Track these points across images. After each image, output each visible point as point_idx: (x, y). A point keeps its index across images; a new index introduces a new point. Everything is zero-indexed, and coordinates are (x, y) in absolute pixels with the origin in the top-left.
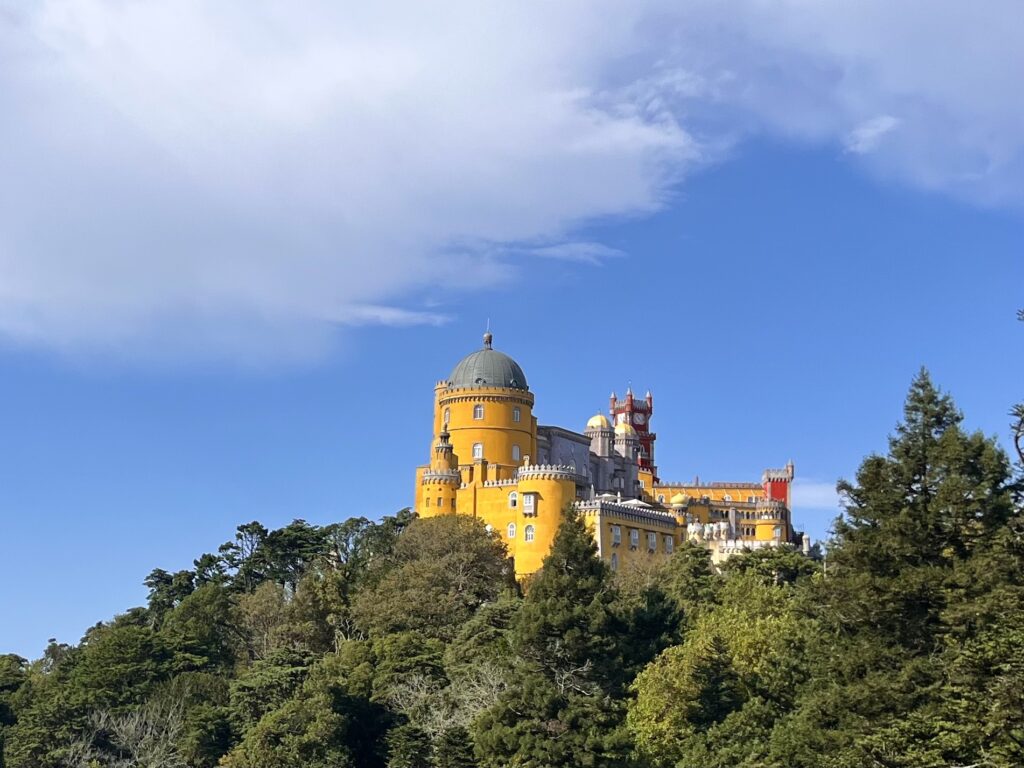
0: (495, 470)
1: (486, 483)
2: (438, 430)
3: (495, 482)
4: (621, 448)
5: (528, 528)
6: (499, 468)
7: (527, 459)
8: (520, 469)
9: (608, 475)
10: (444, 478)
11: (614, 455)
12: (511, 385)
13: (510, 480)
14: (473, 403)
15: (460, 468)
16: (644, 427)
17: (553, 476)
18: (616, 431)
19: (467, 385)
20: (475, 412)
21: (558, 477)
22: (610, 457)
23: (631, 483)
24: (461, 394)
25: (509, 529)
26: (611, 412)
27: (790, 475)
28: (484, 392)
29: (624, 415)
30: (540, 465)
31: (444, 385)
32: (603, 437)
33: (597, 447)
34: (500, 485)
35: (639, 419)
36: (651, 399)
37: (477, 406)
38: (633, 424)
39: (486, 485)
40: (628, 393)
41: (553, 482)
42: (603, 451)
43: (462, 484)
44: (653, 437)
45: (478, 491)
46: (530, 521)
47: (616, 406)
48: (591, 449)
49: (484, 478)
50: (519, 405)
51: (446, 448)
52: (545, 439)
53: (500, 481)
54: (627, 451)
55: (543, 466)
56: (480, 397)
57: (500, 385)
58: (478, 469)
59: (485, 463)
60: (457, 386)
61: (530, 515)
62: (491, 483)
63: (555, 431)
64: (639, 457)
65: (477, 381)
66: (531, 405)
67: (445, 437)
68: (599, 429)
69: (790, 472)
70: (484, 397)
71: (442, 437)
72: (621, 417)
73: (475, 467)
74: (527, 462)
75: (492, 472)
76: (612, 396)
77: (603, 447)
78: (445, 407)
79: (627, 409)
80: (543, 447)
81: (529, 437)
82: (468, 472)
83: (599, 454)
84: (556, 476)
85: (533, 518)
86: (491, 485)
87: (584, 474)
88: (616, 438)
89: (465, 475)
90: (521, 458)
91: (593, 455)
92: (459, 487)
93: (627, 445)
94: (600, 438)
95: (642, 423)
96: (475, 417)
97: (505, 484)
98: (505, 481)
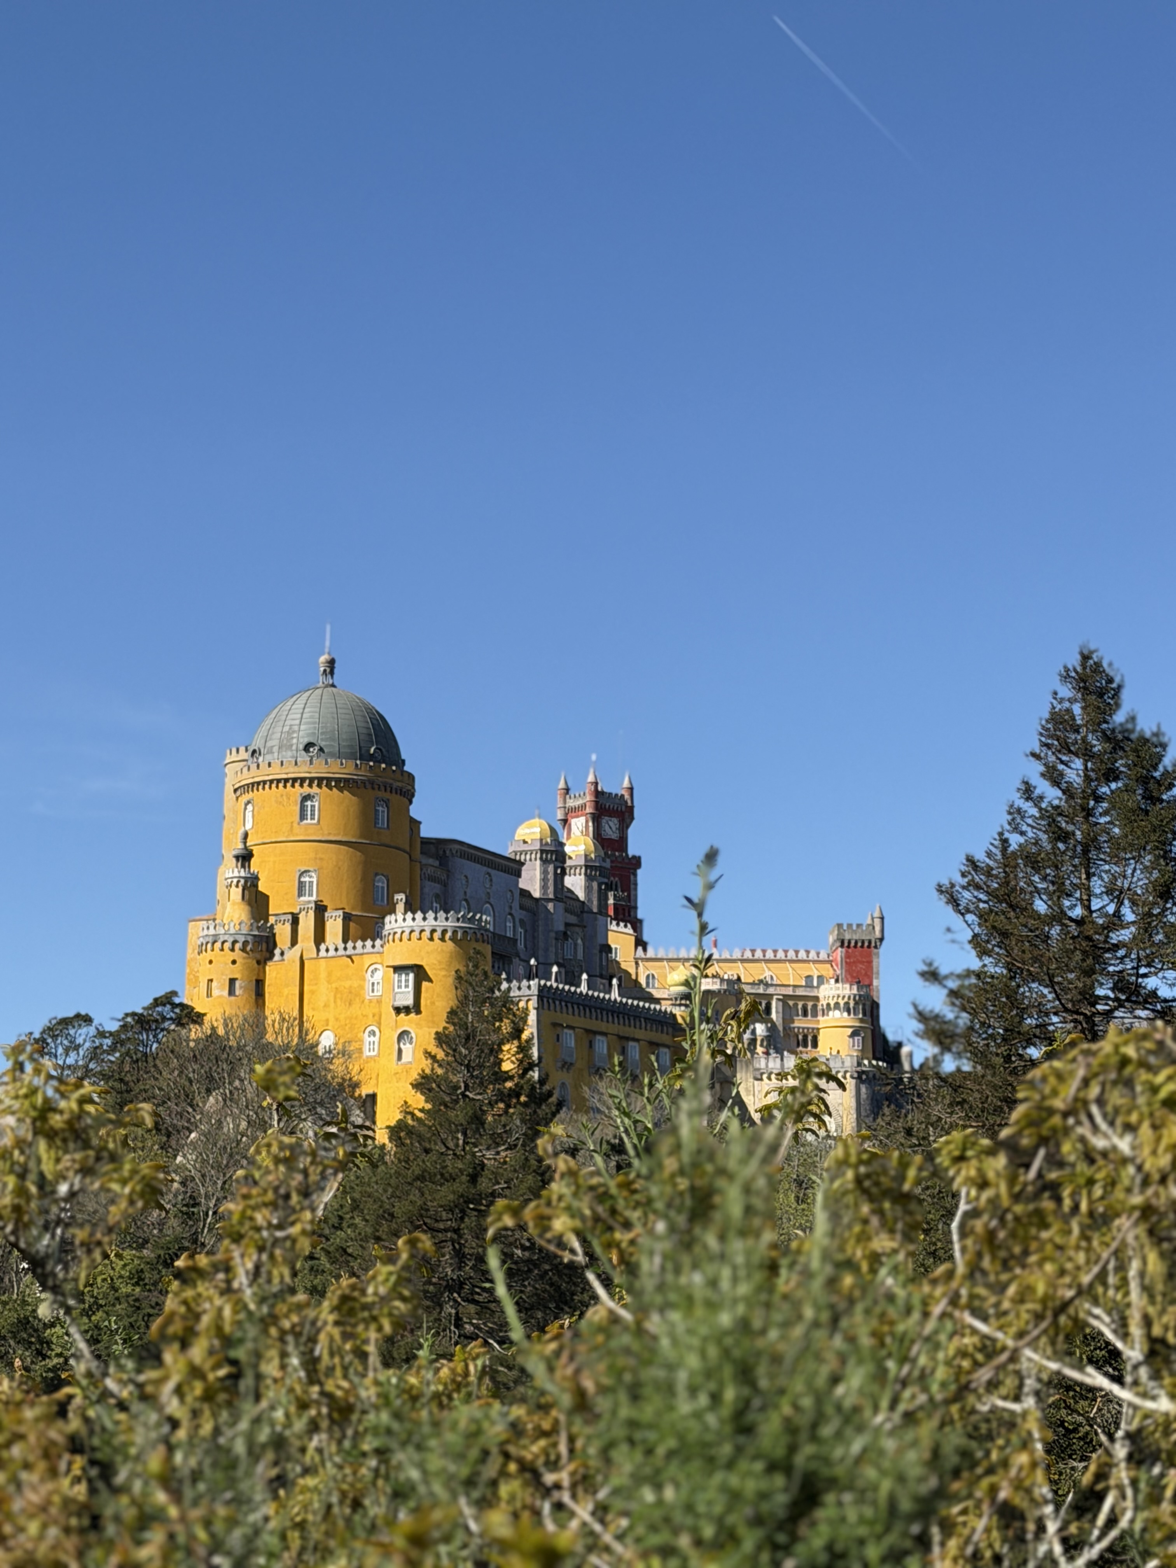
0: (340, 921)
1: (323, 947)
2: (232, 846)
3: (341, 946)
4: (576, 883)
5: (403, 1035)
6: (347, 918)
7: (400, 898)
8: (387, 919)
9: (553, 935)
10: (242, 939)
11: (563, 895)
12: (372, 757)
13: (369, 943)
14: (299, 791)
15: (272, 920)
16: (621, 843)
17: (448, 935)
18: (568, 849)
19: (288, 755)
20: (303, 809)
21: (459, 936)
22: (556, 899)
23: (596, 951)
24: (277, 772)
25: (367, 1039)
26: (560, 815)
27: (878, 934)
28: (320, 769)
29: (582, 820)
30: (424, 912)
31: (243, 755)
32: (544, 862)
33: (532, 879)
34: (350, 951)
35: (611, 827)
36: (631, 789)
37: (306, 798)
38: (598, 837)
39: (323, 953)
40: (591, 778)
41: (450, 945)
42: (544, 887)
43: (277, 952)
44: (636, 862)
45: (307, 964)
46: (407, 1022)
47: (571, 803)
48: (523, 884)
49: (320, 937)
50: (387, 795)
51: (246, 879)
52: (437, 863)
53: (350, 944)
54: (588, 889)
55: (430, 915)
56: (312, 780)
57: (351, 756)
58: (307, 923)
59: (320, 910)
60: (269, 758)
61: (407, 1010)
62: (332, 948)
63: (457, 847)
64: (611, 901)
65: (307, 747)
66: (409, 795)
67: (245, 858)
68: (537, 846)
69: (878, 929)
70: (321, 780)
71: (237, 857)
72: (579, 824)
73: (302, 917)
74: (400, 907)
75: (334, 926)
76: (562, 785)
77: (544, 880)
78: (245, 798)
79: (589, 810)
80: (432, 879)
81: (407, 856)
82: (288, 927)
83: (537, 894)
84: (455, 932)
85: (413, 1015)
86: (332, 953)
87: (510, 934)
88: (569, 863)
89: (283, 932)
90: (390, 898)
91: (525, 894)
92: (271, 956)
93: (589, 878)
94: (538, 862)
95: (615, 836)
96: (303, 817)
97: (359, 950)
98: (359, 943)
